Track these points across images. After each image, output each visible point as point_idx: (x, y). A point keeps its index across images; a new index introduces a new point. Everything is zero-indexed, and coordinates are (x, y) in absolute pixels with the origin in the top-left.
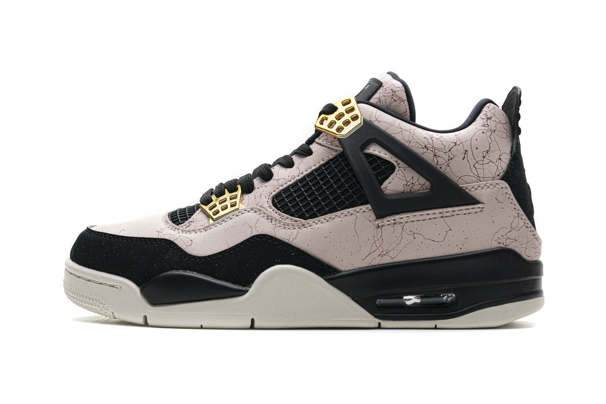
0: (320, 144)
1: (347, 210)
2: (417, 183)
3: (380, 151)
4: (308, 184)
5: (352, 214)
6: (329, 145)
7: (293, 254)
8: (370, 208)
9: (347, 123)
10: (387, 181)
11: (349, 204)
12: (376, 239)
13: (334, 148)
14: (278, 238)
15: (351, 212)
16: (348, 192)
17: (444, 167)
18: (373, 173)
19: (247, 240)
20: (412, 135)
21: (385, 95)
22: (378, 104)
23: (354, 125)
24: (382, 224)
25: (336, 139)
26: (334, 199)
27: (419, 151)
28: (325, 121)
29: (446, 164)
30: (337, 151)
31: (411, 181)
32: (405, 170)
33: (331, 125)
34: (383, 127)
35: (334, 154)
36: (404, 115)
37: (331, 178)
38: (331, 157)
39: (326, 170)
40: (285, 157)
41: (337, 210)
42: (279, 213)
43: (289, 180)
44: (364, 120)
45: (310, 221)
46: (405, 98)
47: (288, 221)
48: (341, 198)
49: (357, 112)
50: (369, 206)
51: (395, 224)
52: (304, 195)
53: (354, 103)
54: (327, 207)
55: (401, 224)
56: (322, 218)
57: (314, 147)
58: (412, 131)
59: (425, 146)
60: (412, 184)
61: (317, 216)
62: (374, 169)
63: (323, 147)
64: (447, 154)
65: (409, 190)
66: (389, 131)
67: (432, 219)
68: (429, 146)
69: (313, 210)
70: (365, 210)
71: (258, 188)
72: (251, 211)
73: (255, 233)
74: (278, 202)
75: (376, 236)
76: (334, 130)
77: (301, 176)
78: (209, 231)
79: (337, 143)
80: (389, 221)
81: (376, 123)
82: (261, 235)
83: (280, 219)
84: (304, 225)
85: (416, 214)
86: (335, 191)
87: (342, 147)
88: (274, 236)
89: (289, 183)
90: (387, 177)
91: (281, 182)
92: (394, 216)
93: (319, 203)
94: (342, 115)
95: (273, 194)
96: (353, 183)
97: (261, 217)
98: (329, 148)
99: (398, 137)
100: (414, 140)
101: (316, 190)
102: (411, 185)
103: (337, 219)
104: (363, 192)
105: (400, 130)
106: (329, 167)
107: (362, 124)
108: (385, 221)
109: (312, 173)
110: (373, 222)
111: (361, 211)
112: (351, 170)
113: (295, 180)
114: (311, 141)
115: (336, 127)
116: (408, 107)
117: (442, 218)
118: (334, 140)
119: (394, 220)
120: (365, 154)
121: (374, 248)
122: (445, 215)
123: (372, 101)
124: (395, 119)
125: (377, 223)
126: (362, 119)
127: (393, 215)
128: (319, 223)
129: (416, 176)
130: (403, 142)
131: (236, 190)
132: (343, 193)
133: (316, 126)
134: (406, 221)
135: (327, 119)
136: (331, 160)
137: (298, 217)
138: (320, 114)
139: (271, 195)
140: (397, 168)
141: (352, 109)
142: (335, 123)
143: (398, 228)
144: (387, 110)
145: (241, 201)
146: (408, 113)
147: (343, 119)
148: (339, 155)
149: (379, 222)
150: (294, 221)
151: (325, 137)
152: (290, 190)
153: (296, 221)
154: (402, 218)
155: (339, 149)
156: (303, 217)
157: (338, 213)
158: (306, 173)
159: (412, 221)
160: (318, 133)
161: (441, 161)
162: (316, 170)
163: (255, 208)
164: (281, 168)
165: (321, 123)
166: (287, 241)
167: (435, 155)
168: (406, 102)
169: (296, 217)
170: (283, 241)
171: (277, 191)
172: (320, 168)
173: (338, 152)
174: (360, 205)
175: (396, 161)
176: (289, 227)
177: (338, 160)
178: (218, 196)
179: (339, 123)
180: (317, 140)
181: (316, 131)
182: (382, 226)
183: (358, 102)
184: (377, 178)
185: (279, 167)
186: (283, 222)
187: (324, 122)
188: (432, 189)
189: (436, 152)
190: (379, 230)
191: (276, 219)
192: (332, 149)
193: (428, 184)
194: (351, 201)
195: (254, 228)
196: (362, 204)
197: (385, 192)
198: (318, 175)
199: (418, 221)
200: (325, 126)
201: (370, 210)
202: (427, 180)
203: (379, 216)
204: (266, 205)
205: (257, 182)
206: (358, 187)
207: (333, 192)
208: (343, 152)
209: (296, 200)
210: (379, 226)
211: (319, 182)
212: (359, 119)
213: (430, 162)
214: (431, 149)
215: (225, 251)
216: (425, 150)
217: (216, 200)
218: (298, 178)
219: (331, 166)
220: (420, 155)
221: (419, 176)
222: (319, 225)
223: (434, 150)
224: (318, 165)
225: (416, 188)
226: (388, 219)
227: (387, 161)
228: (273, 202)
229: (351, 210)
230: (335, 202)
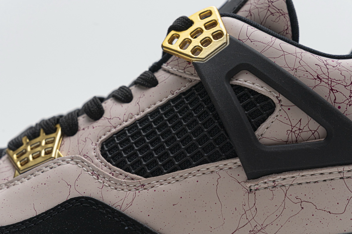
0: (169, 72)
1: (205, 165)
2: (306, 129)
3: (254, 82)
4: (150, 126)
5: (212, 172)
6: (180, 72)
7: (126, 228)
8: (239, 163)
9: (206, 42)
10: (264, 126)
11: (209, 157)
12: (246, 208)
13: (187, 76)
14: (106, 203)
15: (212, 169)
16: (208, 139)
17: (343, 106)
18: (243, 114)
19: (63, 205)
20: (298, 60)
21: (258, 6)
22: (249, 18)
23: (216, 44)
24: (256, 187)
25: (191, 65)
26: (187, 149)
27: (309, 83)
28: (176, 40)
29: (347, 102)
30: (191, 81)
31: (298, 126)
32: (289, 109)
33: (184, 44)
34: (257, 48)
35: (188, 85)
36: (285, 34)
37: (183, 119)
38: (183, 89)
39: (176, 106)
40: (122, 88)
41: (190, 166)
42: (109, 166)
43: (125, 119)
44: (230, 39)
45: (153, 180)
46: (286, 11)
47: (121, 179)
48: (197, 147)
49: (220, 27)
50: (237, 161)
51: (274, 187)
52: (145, 141)
53: (216, 16)
54: (177, 160)
55: (283, 188)
56: (169, 176)
57: (160, 75)
58: (298, 55)
59: (318, 76)
60: (300, 129)
61: (162, 173)
62: (245, 107)
63: (172, 76)
64: (348, 88)
65: (294, 138)
66: (266, 55)
67: (328, 182)
68: (323, 76)
69: (157, 164)
70: (232, 166)
71: (84, 129)
72: (71, 162)
73: (74, 194)
74: (109, 151)
75: (247, 204)
76: (188, 51)
77: (142, 114)
78: (12, 188)
79: (192, 70)
80: (265, 183)
81: (248, 43)
82: (83, 197)
83: (111, 175)
84: (143, 185)
85: (305, 173)
86: (189, 138)
87: (200, 74)
88: (101, 200)
89: (125, 124)
90: (264, 120)
91: (114, 122)
92: (273, 176)
93: (166, 154)
94: (199, 31)
95: (102, 139)
96: (215, 127)
97: (83, 172)
98: (181, 76)
99: (280, 63)
100: (301, 68)
101: (162, 135)
102: (297, 132)
103: (191, 179)
104: (228, 140)
105: (282, 53)
106: (180, 103)
107: (228, 44)
108: (261, 183)
109: (156, 111)
110: (243, 183)
111: (226, 168)
112: (212, 108)
113: (133, 119)
114: (156, 67)
115: (191, 47)
116: (289, 23)
117: (342, 180)
118: (188, 65)
119: (274, 181)
120: (232, 86)
121: (244, 221)
122: (347, 175)
123: (240, 14)
124: (274, 38)
125: (248, 185)
126: (228, 37)
127: (272, 174)
128: (165, 183)
129: (305, 118)
130: (287, 70)
131: (55, 131)
132: (200, 141)
133: (163, 47)
134: (290, 183)
135: (178, 37)
136: (183, 93)
137: (136, 174)
138: (169, 31)
139: (100, 140)
140: (278, 108)
141: (214, 24)
142: (190, 42)
143: (279, 192)
144: (262, 26)
145: (60, 147)
146: (290, 31)
147: (201, 37)
148: (194, 86)
149: (252, 184)
150: (129, 179)
151: (176, 63)
152: (125, 133)
153: (133, 179)
154: (284, 179)
155: (195, 78)
156: (141, 173)
157: (193, 170)
158: (148, 110)
159: (299, 184)
160: (167, 55)
161: (340, 98)
162: (163, 107)
163: (77, 158)
164: (116, 103)
165: (171, 41)
166: (118, 208)
167: (332, 90)
168: (287, 16)
169: (133, 173)
170: (113, 209)
171: (108, 134)
172: (167, 104)
173: (194, 83)
174: (224, 159)
175: (277, 97)
176: (122, 188)
177: (194, 93)
178: (30, 139)
179: (196, 42)
180: (164, 66)
181: (164, 53)
182: (256, 190)
183: (222, 15)
184: (250, 121)
185: (113, 101)
186: (114, 180)
187: (174, 42)
188: (328, 137)
189: (332, 85)
190: (252, 195)
191: (104, 174)
192: (185, 78)
193: (321, 130)
194: (211, 152)
195: (73, 187)
196: (228, 158)
197: (260, 141)
198: (165, 114)
199: (307, 183)
200: (176, 46)
201: (239, 166)
202: (321, 125)
203: (252, 176)
204: (92, 154)
205: (82, 120)
206: (222, 132)
207: (185, 138)
208: (200, 83)
209: (133, 148)
210: (251, 190)
211: (166, 124)
212: (224, 36)
213: (326, 99)
214: (327, 81)
215: (30, 220)
216: (318, 82)
217: (28, 144)
218: (137, 117)
219: (183, 101)
220: (312, 88)
221: (310, 118)
222: (165, 186)
223: (330, 83)
224: (165, 100)
225: (305, 135)
226: (266, 181)
227: (264, 96)
228: (102, 149)
229: (211, 166)
230: (189, 153)
